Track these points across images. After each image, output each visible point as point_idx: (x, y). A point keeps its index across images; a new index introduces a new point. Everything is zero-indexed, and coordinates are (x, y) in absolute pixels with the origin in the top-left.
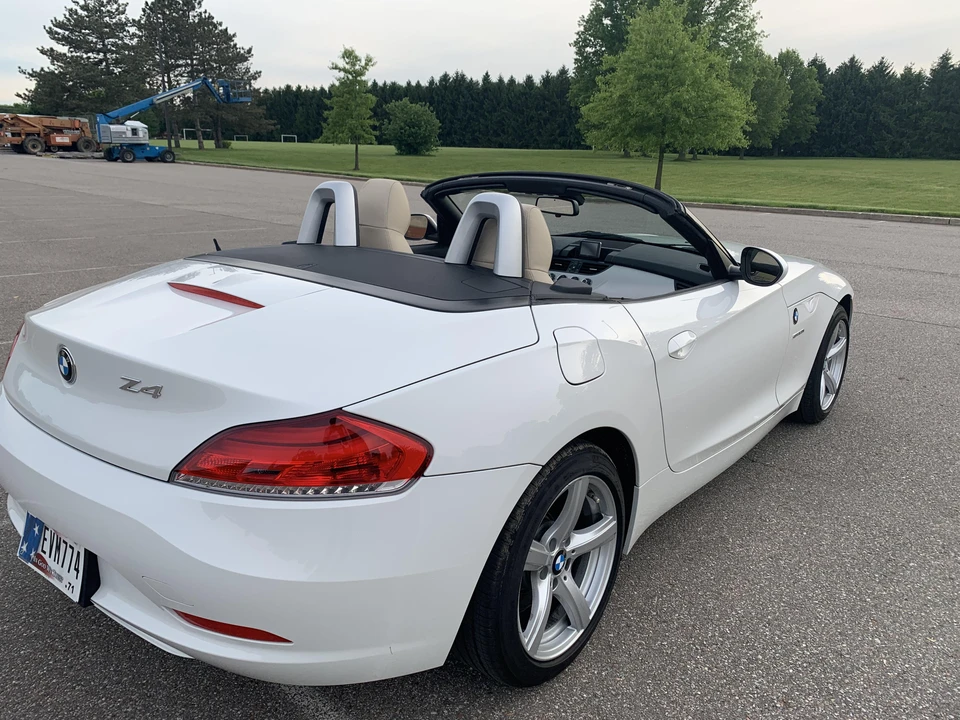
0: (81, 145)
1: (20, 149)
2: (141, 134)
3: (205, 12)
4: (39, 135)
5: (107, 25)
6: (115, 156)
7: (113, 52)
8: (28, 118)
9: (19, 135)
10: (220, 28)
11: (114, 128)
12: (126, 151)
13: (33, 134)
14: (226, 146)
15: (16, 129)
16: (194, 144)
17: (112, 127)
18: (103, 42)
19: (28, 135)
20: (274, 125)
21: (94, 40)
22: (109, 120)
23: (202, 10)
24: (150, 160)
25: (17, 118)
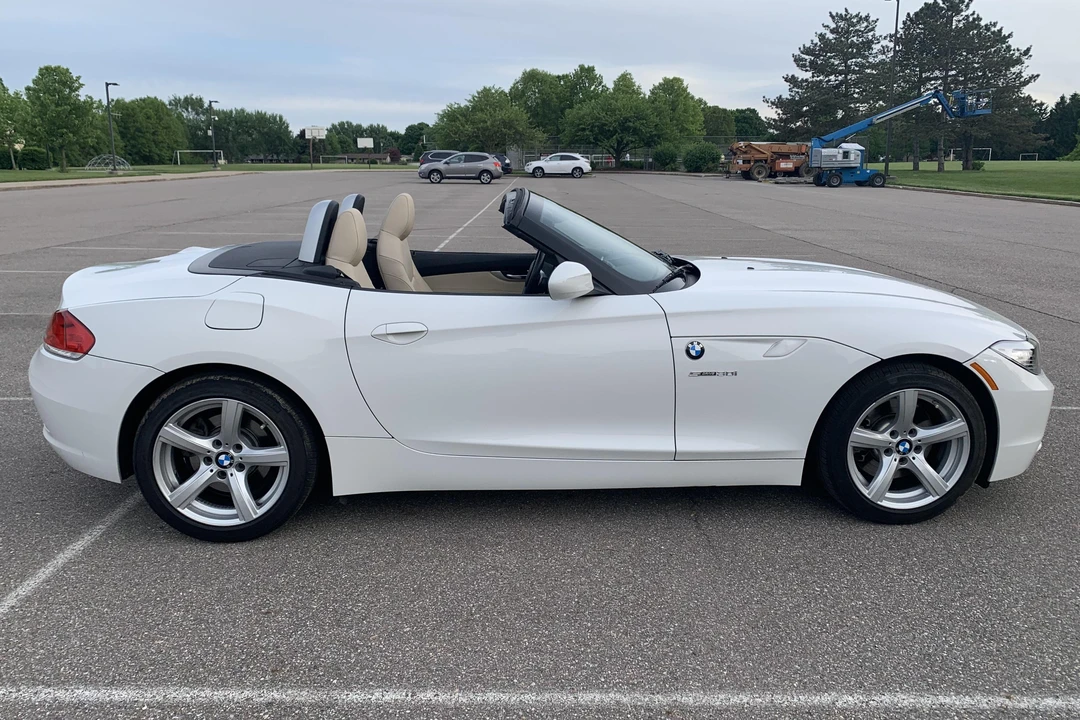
0: (802, 171)
1: (747, 176)
2: (852, 157)
3: (973, 14)
4: (766, 161)
5: (852, 45)
6: (824, 180)
7: (854, 72)
8: (759, 146)
9: (749, 162)
10: (993, 29)
11: (825, 151)
12: (834, 175)
13: (761, 161)
14: (977, 168)
15: (747, 156)
16: (933, 166)
17: (823, 150)
18: (846, 63)
19: (756, 161)
20: (1047, 139)
21: (836, 63)
22: (824, 144)
23: (969, 12)
24: (860, 184)
25: (750, 146)
